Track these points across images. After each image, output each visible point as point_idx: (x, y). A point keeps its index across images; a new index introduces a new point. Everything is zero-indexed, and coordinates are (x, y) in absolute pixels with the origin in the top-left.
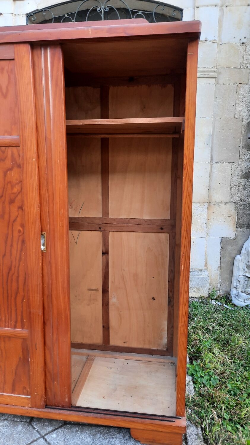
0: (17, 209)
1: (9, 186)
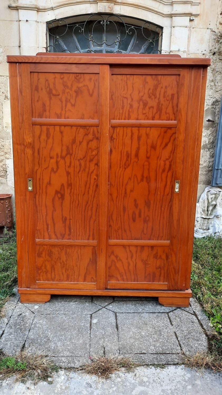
0: (94, 165)
1: (90, 150)
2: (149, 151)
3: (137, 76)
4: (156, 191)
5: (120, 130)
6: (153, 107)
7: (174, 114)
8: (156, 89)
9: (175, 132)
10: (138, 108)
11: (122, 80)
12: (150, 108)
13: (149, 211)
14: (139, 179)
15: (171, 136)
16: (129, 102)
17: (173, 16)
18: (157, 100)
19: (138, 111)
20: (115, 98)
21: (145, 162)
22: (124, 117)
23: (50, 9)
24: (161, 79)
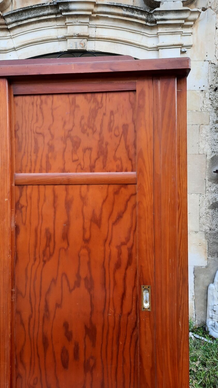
2: (88, 229)
3: (59, 96)
4: (105, 306)
5: (32, 190)
6: (90, 149)
7: (130, 159)
8: (94, 117)
9: (134, 193)
10: (64, 151)
11: (33, 104)
12: (84, 151)
13: (94, 345)
14: (72, 282)
15: (128, 200)
16: (47, 140)
17: (160, 49)
18: (97, 136)
19: (63, 156)
20: (22, 134)
21: (81, 250)
22: (38, 167)
23: (12, 50)
24: (102, 99)
